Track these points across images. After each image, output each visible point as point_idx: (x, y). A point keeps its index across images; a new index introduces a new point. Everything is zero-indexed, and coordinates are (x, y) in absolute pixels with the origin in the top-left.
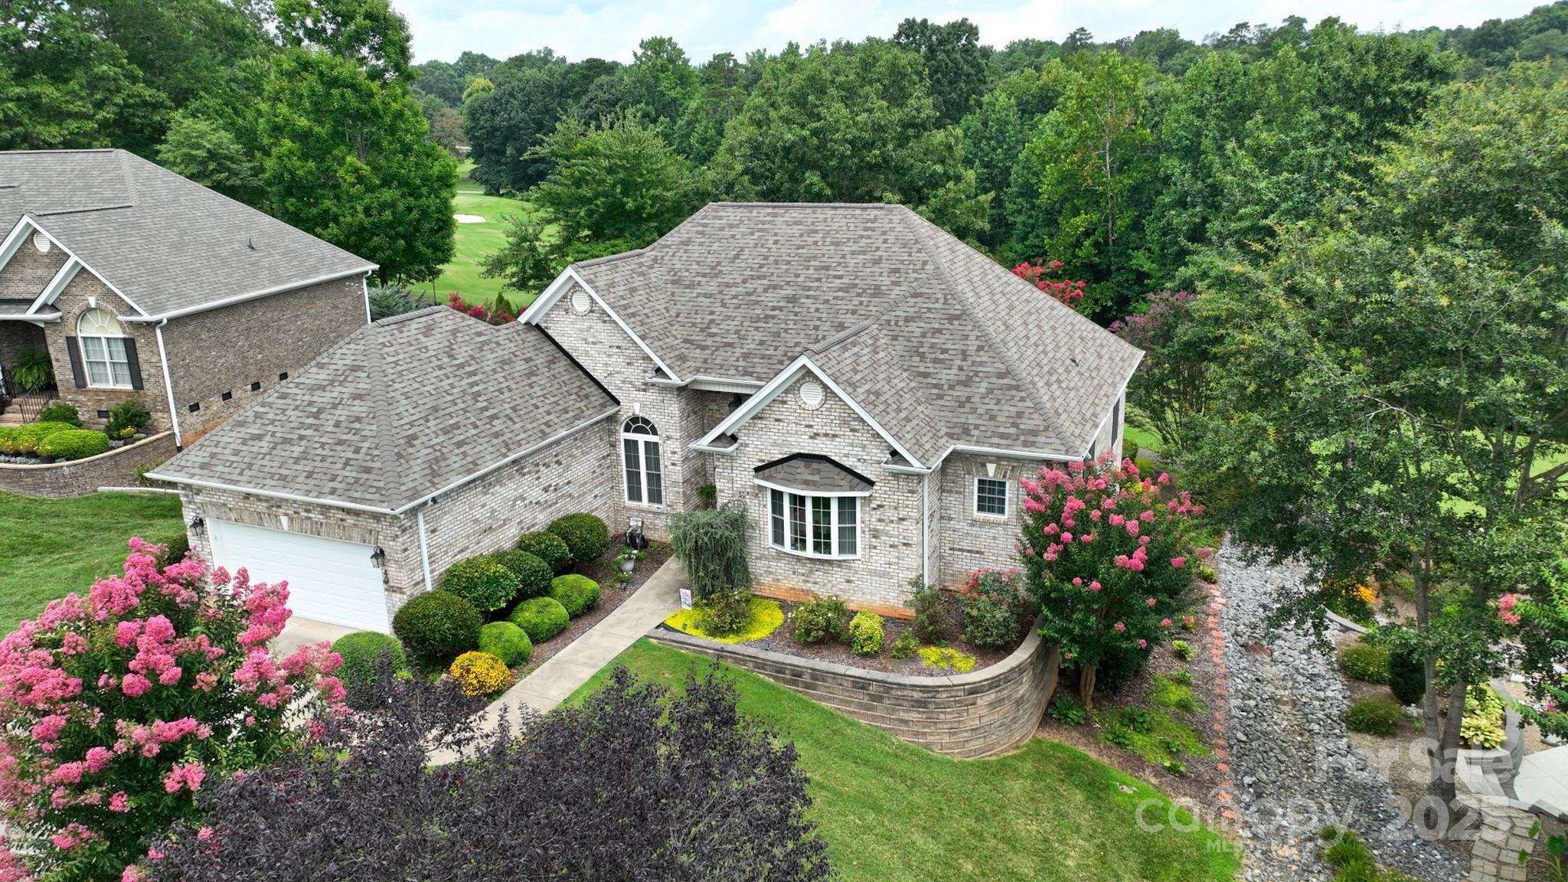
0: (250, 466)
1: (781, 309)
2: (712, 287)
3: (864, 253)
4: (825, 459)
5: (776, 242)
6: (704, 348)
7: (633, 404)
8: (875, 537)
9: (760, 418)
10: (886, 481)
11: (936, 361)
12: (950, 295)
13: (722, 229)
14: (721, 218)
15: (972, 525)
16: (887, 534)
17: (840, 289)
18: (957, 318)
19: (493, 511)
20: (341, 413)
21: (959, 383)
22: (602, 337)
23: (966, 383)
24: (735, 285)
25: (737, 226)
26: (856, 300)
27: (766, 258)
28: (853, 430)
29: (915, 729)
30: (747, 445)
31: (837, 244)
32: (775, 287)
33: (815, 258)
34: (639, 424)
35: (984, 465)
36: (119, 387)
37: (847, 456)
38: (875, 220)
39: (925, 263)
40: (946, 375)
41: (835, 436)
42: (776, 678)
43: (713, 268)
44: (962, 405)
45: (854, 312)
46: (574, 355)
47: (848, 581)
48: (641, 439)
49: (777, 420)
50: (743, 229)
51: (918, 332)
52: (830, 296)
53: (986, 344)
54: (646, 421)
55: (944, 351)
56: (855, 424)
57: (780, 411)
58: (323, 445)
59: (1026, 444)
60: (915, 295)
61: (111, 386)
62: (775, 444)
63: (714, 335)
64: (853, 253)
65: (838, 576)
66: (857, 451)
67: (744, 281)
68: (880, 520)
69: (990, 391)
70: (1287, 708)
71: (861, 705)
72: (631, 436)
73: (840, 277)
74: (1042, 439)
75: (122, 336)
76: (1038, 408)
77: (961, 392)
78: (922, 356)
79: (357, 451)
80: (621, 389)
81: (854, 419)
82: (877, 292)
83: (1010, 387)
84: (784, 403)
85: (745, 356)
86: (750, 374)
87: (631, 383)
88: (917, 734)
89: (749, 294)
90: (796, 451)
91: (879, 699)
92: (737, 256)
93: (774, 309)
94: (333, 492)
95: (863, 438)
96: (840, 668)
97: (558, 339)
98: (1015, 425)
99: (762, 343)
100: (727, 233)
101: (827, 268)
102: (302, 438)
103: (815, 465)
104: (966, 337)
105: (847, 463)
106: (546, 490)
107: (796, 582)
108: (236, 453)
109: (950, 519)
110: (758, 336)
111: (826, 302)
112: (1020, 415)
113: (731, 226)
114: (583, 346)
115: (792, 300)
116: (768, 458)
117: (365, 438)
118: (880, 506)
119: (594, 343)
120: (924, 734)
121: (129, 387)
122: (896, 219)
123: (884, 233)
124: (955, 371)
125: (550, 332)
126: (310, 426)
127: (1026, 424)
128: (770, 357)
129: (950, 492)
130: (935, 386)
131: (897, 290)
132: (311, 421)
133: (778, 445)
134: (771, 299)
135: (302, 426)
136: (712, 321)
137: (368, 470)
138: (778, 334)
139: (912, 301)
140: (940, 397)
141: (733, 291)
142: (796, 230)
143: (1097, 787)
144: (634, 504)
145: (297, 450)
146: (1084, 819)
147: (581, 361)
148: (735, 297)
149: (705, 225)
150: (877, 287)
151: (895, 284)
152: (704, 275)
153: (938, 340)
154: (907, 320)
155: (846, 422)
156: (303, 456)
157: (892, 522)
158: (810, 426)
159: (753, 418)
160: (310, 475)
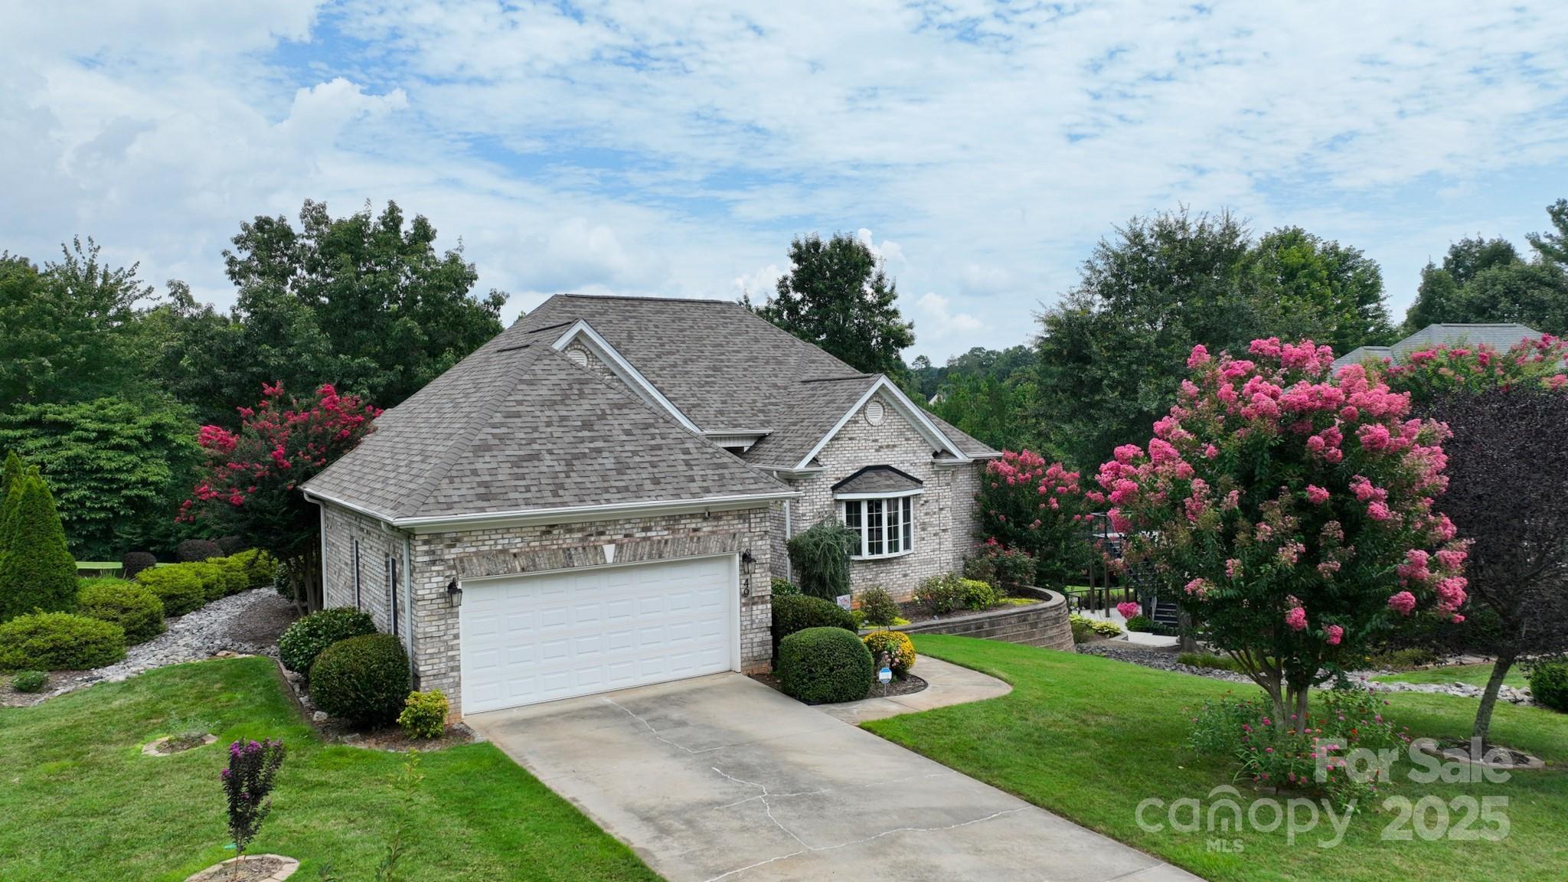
1: (713, 376)
3: (739, 334)
4: (888, 468)
5: (656, 327)
8: (923, 529)
9: (838, 440)
10: (930, 478)
14: (581, 307)
16: (932, 525)
20: (618, 423)
24: (651, 359)
26: (769, 368)
27: (659, 339)
28: (907, 439)
30: (826, 466)
32: (691, 360)
33: (703, 338)
37: (902, 462)
38: (723, 311)
41: (894, 446)
49: (850, 439)
50: (613, 316)
56: (908, 434)
57: (856, 431)
60: (812, 361)
62: (849, 461)
64: (731, 334)
65: (900, 571)
66: (911, 456)
68: (926, 514)
73: (738, 352)
81: (908, 430)
82: (778, 362)
84: (856, 422)
85: (721, 413)
86: (738, 426)
89: (673, 366)
90: (865, 464)
92: (630, 337)
93: (707, 376)
95: (914, 444)
99: (724, 402)
103: (882, 474)
105: (903, 469)
108: (520, 477)
110: (715, 397)
113: (600, 314)
115: (716, 369)
116: (843, 475)
117: (680, 440)
118: (926, 502)
128: (742, 412)
131: (792, 360)
133: (851, 462)
135: (581, 440)
137: (723, 466)
138: (730, 395)
139: (813, 366)
141: (656, 364)
142: (664, 317)
145: (608, 462)
148: (663, 369)
149: (571, 312)
150: (775, 358)
151: (785, 355)
155: (902, 433)
156: (622, 468)
157: (935, 513)
158: (876, 441)
159: (832, 440)
160: (656, 481)
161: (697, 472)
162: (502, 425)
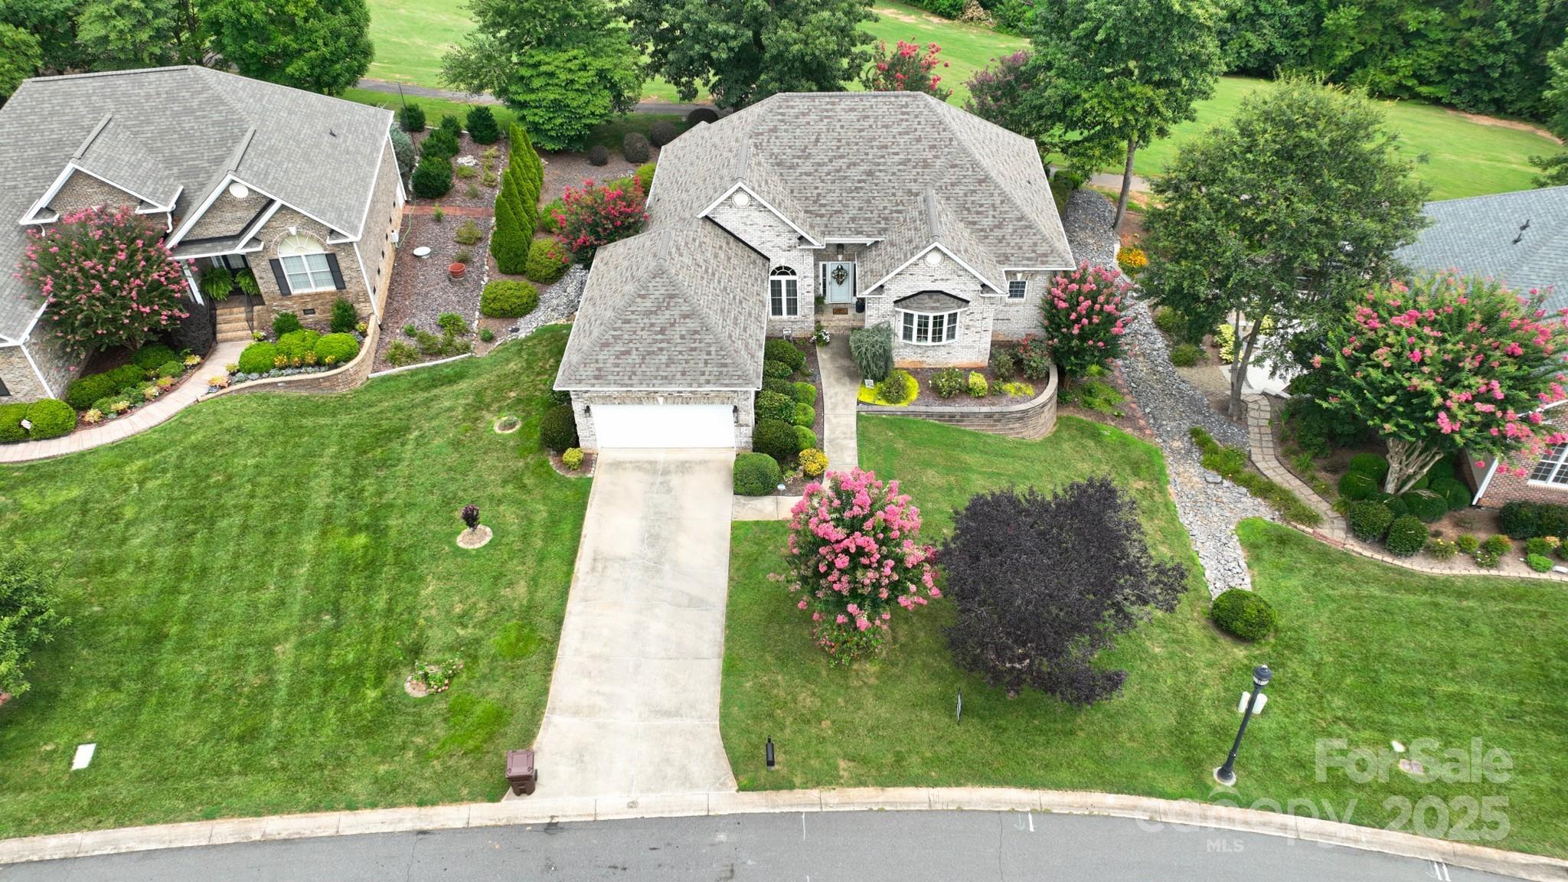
0: (634, 373)
1: (864, 181)
2: (807, 167)
3: (907, 133)
5: (842, 127)
6: (822, 216)
7: (778, 260)
8: (967, 329)
10: (976, 300)
11: (978, 213)
12: (975, 165)
13: (797, 117)
14: (792, 107)
16: (974, 327)
17: (900, 164)
18: (983, 181)
20: (680, 329)
21: (996, 226)
22: (759, 220)
23: (999, 226)
24: (824, 164)
25: (807, 114)
26: (914, 172)
27: (839, 141)
28: (959, 276)
30: (890, 290)
31: (886, 127)
32: (854, 164)
33: (874, 139)
34: (783, 270)
35: (1015, 275)
36: (321, 289)
37: (953, 288)
38: (906, 106)
39: (951, 140)
40: (987, 222)
41: (948, 279)
43: (804, 151)
44: (1000, 242)
45: (915, 181)
46: (735, 233)
47: (948, 353)
48: (783, 279)
49: (911, 275)
50: (813, 117)
51: (961, 193)
52: (895, 169)
53: (1006, 199)
54: (787, 268)
55: (981, 206)
56: (960, 272)
57: (914, 270)
58: (680, 352)
59: (1043, 263)
60: (954, 166)
61: (313, 290)
63: (824, 205)
64: (900, 134)
65: (942, 352)
66: (961, 286)
67: (831, 161)
68: (970, 321)
69: (1015, 231)
70: (1141, 359)
72: (776, 278)
73: (897, 154)
74: (1050, 259)
75: (321, 251)
76: (1044, 239)
77: (998, 233)
78: (968, 210)
79: (709, 353)
80: (771, 251)
82: (926, 165)
83: (1027, 227)
84: (917, 265)
85: (853, 219)
86: (861, 233)
87: (778, 246)
89: (838, 171)
90: (920, 290)
91: (999, 421)
92: (817, 140)
93: (859, 182)
94: (708, 382)
95: (965, 279)
96: (976, 409)
97: (723, 224)
98: (1034, 251)
99: (860, 209)
100: (802, 120)
101: (886, 147)
102: (661, 349)
103: (935, 297)
104: (992, 195)
105: (955, 293)
107: (916, 358)
108: (617, 365)
110: (856, 203)
111: (894, 174)
112: (1035, 244)
113: (804, 114)
114: (742, 227)
115: (870, 173)
116: (903, 295)
117: (709, 345)
118: (971, 314)
119: (751, 224)
121: (333, 288)
122: (922, 104)
123: (916, 116)
124: (990, 219)
125: (717, 220)
126: (662, 341)
127: (1040, 250)
128: (870, 219)
130: (982, 230)
131: (938, 162)
132: (660, 337)
134: (855, 173)
135: (656, 341)
136: (819, 195)
137: (725, 365)
138: (868, 201)
139: (952, 170)
140: (986, 237)
141: (825, 169)
142: (853, 116)
143: (1096, 436)
144: (777, 317)
145: (664, 358)
146: (1099, 454)
147: (740, 236)
148: (828, 174)
149: (783, 114)
150: (925, 161)
151: (936, 157)
152: (799, 157)
153: (976, 198)
154: (952, 185)
155: (955, 272)
156: (670, 362)
158: (932, 276)
160: (683, 373)
161: (709, 368)
162: (620, 329)
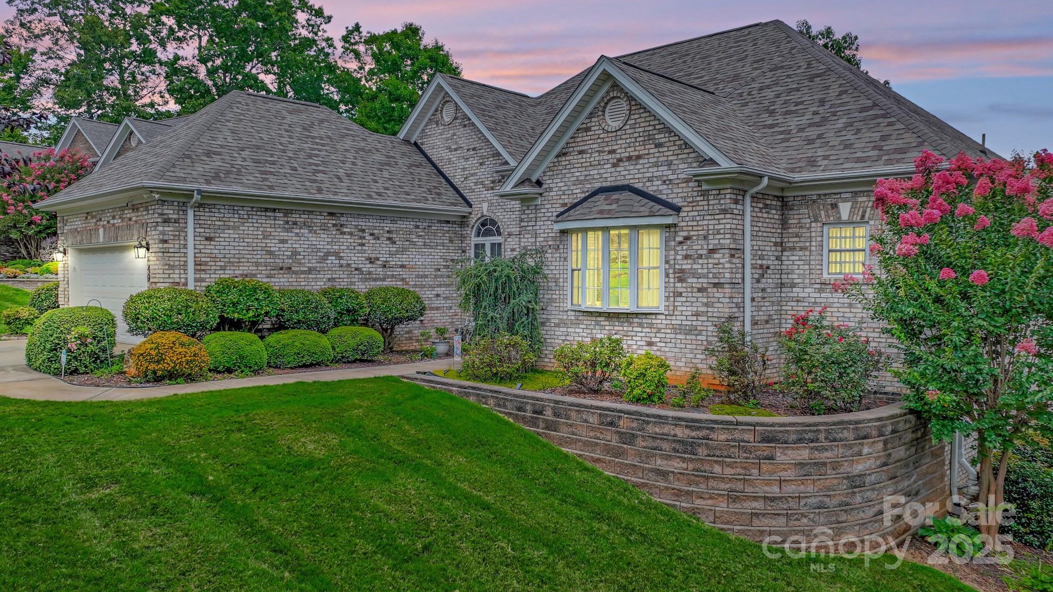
4: (628, 188)
7: (483, 206)
8: (681, 280)
9: (565, 154)
10: (693, 203)
15: (820, 291)
16: (695, 274)
19: (295, 253)
22: (462, 142)
28: (658, 146)
29: (677, 485)
30: (551, 189)
31: (705, 58)
34: (487, 226)
35: (834, 206)
37: (651, 179)
41: (639, 157)
42: (516, 417)
44: (811, 142)
46: (440, 165)
47: (650, 344)
48: (488, 241)
49: (581, 152)
54: (493, 222)
56: (661, 138)
57: (587, 141)
58: (143, 160)
59: (890, 162)
62: (579, 182)
66: (664, 171)
68: (686, 257)
71: (608, 449)
72: (481, 240)
73: (701, 77)
79: (158, 156)
80: (473, 191)
81: (660, 131)
82: (736, 78)
84: (587, 129)
87: (482, 183)
88: (679, 493)
90: (597, 185)
95: (670, 152)
97: (429, 152)
98: (876, 148)
101: (690, 74)
103: (616, 196)
105: (651, 189)
106: (371, 261)
108: (92, 180)
109: (793, 286)
114: (446, 155)
116: (569, 201)
118: (687, 238)
119: (456, 150)
120: (689, 493)
125: (423, 147)
127: (893, 144)
129: (793, 249)
130: (782, 132)
133: (581, 182)
137: (153, 165)
140: (786, 140)
145: (125, 168)
155: (650, 138)
157: (700, 257)
158: (613, 152)
159: (558, 156)
